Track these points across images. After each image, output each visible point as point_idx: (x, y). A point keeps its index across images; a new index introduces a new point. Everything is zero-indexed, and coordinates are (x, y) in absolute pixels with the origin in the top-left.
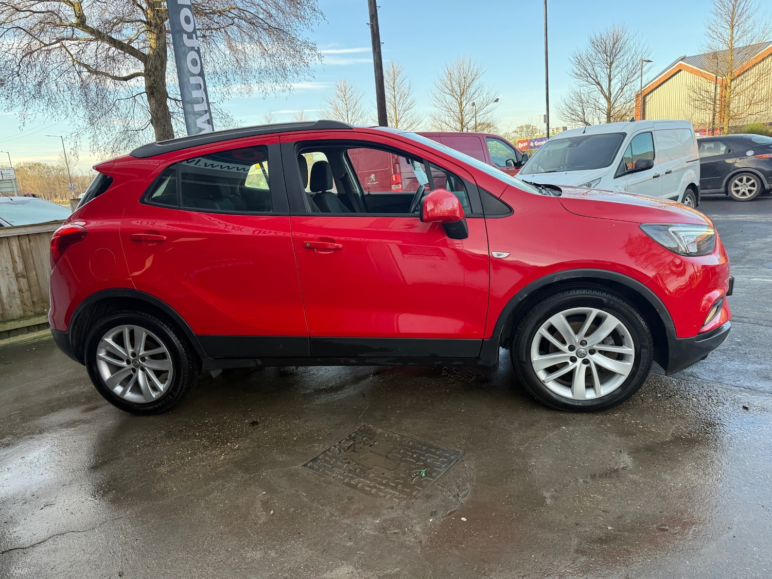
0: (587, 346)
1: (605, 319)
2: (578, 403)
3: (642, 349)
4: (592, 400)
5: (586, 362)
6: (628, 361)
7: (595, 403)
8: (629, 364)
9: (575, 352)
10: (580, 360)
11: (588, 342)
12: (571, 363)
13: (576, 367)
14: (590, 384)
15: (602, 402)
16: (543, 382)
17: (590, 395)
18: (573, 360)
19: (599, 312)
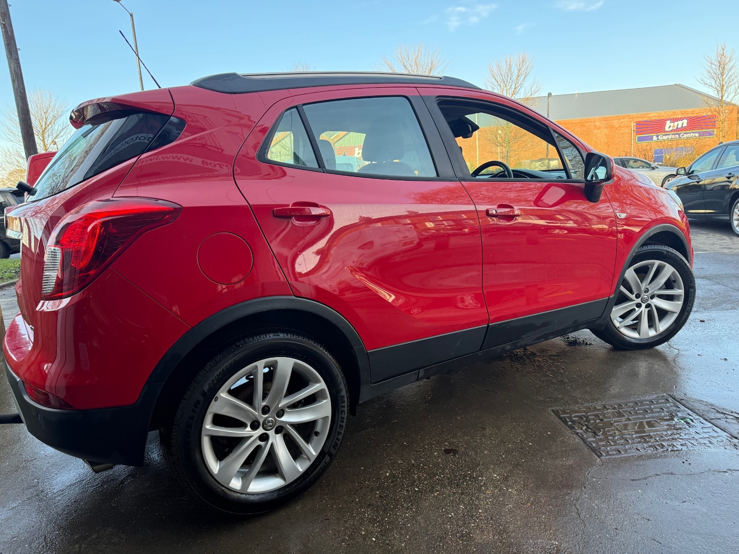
0: (649, 293)
1: (663, 269)
2: (644, 341)
3: (690, 289)
4: (653, 337)
5: (648, 306)
6: (679, 300)
7: (656, 339)
8: (680, 303)
9: (640, 299)
10: (644, 305)
11: (649, 289)
12: (637, 309)
13: (641, 312)
14: (651, 324)
15: (662, 337)
16: (617, 329)
17: (652, 333)
18: (639, 306)
19: (660, 263)
